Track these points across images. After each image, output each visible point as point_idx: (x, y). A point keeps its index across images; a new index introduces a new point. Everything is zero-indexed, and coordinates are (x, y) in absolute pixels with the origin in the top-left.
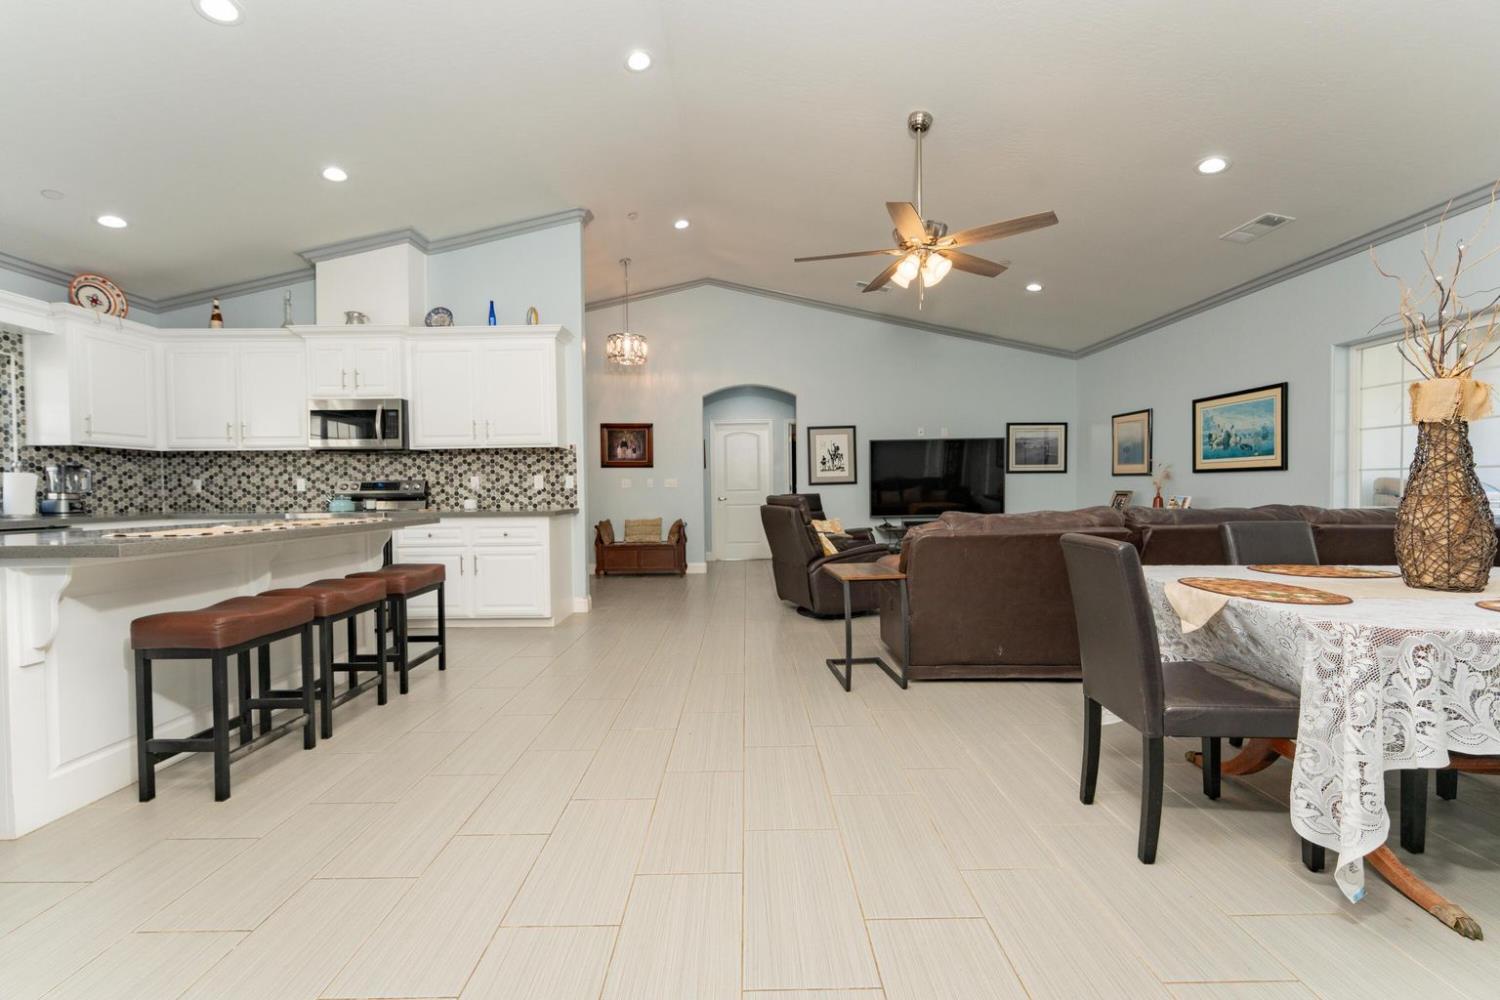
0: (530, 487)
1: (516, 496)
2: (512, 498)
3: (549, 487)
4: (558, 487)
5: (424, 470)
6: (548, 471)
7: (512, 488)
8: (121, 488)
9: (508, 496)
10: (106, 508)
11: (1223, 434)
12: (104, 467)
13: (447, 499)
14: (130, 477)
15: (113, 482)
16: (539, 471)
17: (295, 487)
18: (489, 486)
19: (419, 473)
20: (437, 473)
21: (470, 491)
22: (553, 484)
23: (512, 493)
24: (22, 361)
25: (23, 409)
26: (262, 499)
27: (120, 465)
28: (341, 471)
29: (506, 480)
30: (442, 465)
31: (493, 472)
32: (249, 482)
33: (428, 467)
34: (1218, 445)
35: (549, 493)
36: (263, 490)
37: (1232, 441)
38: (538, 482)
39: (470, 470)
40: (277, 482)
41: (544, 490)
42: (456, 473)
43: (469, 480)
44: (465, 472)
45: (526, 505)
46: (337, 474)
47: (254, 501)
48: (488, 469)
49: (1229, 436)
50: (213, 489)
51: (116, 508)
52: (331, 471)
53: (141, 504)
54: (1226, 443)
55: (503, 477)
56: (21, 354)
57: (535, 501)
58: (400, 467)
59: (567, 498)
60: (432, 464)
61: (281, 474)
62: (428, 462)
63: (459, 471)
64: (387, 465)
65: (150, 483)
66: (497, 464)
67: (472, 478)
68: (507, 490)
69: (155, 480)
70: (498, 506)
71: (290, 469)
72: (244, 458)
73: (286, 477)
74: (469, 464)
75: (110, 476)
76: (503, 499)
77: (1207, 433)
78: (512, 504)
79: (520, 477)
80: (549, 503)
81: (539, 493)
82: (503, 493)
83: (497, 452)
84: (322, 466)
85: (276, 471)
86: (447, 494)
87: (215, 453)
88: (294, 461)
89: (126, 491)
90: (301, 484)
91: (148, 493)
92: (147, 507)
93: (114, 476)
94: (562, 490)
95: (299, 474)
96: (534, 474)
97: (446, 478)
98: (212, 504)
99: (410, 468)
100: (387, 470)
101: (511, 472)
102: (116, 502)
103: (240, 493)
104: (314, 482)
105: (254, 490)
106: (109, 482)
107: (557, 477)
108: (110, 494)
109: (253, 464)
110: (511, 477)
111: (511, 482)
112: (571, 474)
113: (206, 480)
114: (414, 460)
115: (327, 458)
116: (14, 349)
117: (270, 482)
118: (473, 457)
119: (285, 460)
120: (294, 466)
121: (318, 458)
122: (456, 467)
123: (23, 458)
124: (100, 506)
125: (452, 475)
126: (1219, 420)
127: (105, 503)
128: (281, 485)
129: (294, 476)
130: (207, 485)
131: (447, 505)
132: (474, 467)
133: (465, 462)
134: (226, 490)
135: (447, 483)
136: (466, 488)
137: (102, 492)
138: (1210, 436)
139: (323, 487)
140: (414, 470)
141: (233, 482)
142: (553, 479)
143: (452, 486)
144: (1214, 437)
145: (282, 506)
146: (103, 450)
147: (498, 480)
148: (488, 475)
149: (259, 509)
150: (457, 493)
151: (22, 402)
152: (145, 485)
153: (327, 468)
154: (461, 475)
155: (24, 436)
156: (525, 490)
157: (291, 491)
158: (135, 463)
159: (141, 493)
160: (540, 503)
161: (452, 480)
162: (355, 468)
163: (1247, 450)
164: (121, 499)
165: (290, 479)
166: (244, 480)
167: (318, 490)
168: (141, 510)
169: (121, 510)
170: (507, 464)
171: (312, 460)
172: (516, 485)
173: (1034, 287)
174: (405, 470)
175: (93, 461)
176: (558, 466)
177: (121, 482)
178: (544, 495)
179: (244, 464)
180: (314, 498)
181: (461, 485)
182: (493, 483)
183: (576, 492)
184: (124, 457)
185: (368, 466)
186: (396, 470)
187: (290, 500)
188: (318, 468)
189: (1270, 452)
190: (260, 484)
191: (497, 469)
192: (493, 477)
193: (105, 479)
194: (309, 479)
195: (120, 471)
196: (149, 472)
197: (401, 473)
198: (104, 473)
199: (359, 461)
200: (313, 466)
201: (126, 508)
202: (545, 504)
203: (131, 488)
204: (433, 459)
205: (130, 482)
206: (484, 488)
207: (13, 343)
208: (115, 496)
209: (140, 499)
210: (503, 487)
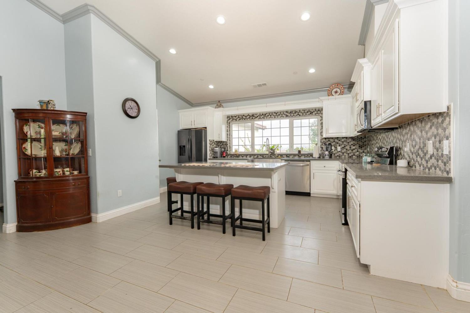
0: (427, 152)
1: (422, 159)
3: (436, 152)
6: (435, 136)
7: (420, 151)
8: (350, 149)
9: (419, 159)
10: (345, 156)
12: (345, 143)
14: (354, 146)
15: (348, 147)
16: (431, 137)
20: (400, 141)
21: (407, 154)
22: (438, 149)
23: (420, 156)
24: (322, 115)
25: (322, 128)
27: (350, 142)
29: (418, 146)
30: (401, 135)
39: (407, 138)
41: (433, 155)
48: (413, 137)
51: (348, 156)
53: (357, 155)
56: (322, 114)
57: (429, 165)
60: (398, 135)
65: (362, 147)
66: (416, 131)
67: (406, 144)
68: (418, 154)
69: (364, 146)
75: (347, 146)
76: (417, 161)
78: (420, 166)
79: (422, 143)
80: (435, 168)
81: (431, 158)
82: (417, 156)
89: (352, 150)
91: (360, 151)
92: (360, 156)
93: (348, 146)
96: (429, 140)
101: (420, 138)
102: (348, 154)
106: (346, 148)
108: (347, 151)
112: (447, 139)
116: (320, 113)
122: (404, 136)
123: (322, 141)
124: (343, 155)
127: (345, 154)
137: (345, 150)
146: (345, 137)
147: (415, 145)
148: (412, 142)
151: (322, 127)
152: (359, 148)
155: (322, 136)
156: (425, 154)
158: (356, 141)
159: (358, 151)
164: (350, 153)
168: (358, 157)
169: (350, 157)
172: (422, 149)
175: (341, 141)
177: (350, 147)
182: (414, 148)
184: (352, 139)
193: (345, 147)
195: (350, 144)
196: (361, 144)
198: (345, 145)
201: (352, 156)
203: (354, 149)
205: (354, 147)
206: (410, 151)
207: (320, 111)
208: (348, 152)
209: (357, 153)
210: (416, 151)
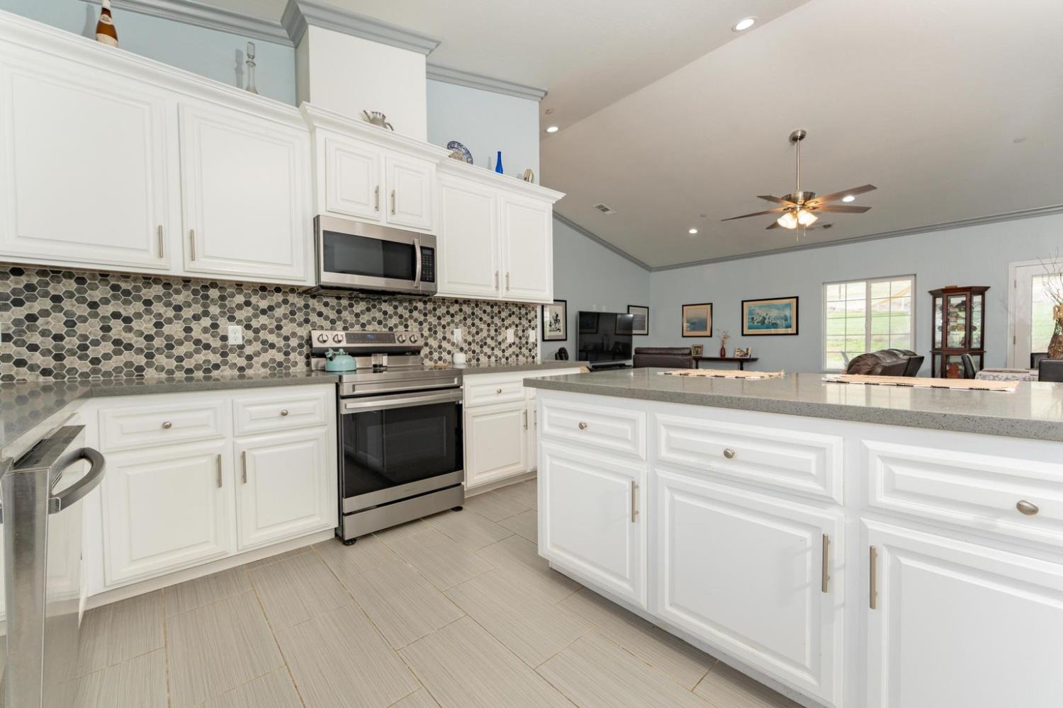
0: (503, 341)
1: (493, 349)
2: (488, 351)
3: (517, 341)
4: (524, 341)
5: (406, 320)
6: (517, 326)
7: (489, 341)
9: (486, 349)
11: (761, 318)
13: (431, 353)
16: (510, 325)
17: (224, 338)
18: (470, 339)
19: (401, 323)
20: (421, 324)
21: (453, 344)
22: (520, 338)
23: (489, 346)
26: (157, 356)
28: (300, 316)
29: (484, 334)
30: (425, 315)
31: (473, 325)
32: (129, 330)
33: (411, 317)
34: (757, 323)
35: (517, 346)
36: (159, 342)
37: (766, 321)
38: (510, 335)
39: (453, 321)
40: (188, 330)
41: (514, 344)
42: (439, 324)
43: (452, 333)
44: (449, 324)
45: (500, 358)
46: (293, 321)
47: (141, 360)
48: (469, 322)
49: (764, 318)
50: (36, 339)
52: (285, 316)
54: (763, 322)
55: (482, 330)
57: (507, 354)
58: (379, 316)
59: (530, 350)
60: (415, 314)
61: (196, 318)
62: (411, 311)
63: (443, 322)
64: (362, 312)
66: (477, 317)
67: (455, 330)
68: (485, 344)
70: (478, 360)
71: (214, 310)
72: (115, 288)
73: (206, 322)
74: (452, 316)
76: (482, 352)
77: (751, 317)
78: (489, 357)
79: (496, 330)
80: (517, 356)
81: (510, 346)
82: (481, 347)
83: (477, 303)
84: (271, 308)
85: (187, 313)
86: (431, 347)
87: (43, 271)
88: (222, 298)
90: (235, 334)
94: (527, 343)
95: (232, 319)
96: (507, 328)
97: (430, 330)
98: (32, 368)
99: (391, 317)
100: (364, 318)
101: (489, 325)
103: (107, 347)
104: (256, 331)
105: (140, 343)
107: (523, 331)
109: (138, 298)
110: (489, 330)
111: (489, 336)
112: (533, 329)
113: (17, 322)
114: (396, 307)
115: (279, 297)
117: (175, 330)
118: (456, 308)
119: (206, 297)
120: (223, 306)
121: (263, 298)
122: (439, 318)
125: (435, 326)
126: (758, 311)
128: (196, 333)
129: (222, 322)
130: (21, 332)
131: (431, 359)
132: (457, 318)
133: (448, 313)
134: (71, 342)
135: (431, 336)
136: (449, 341)
138: (753, 318)
139: (272, 338)
140: (395, 320)
141: (91, 328)
142: (520, 333)
143: (435, 339)
144: (755, 319)
145: (198, 367)
147: (477, 333)
148: (469, 327)
149: (150, 374)
150: (440, 347)
153: (279, 312)
154: (444, 327)
156: (500, 343)
157: (216, 343)
160: (511, 356)
161: (436, 332)
162: (320, 314)
163: (775, 325)
165: (215, 326)
166: (117, 328)
167: (264, 342)
170: (485, 317)
171: (254, 300)
172: (492, 338)
173: (693, 231)
174: (385, 319)
176: (524, 322)
178: (514, 349)
179: (115, 297)
180: (258, 354)
181: (444, 338)
182: (473, 336)
183: (536, 345)
185: (339, 312)
186: (374, 319)
187: (216, 359)
188: (264, 312)
189: (790, 327)
190: (153, 331)
191: (477, 321)
192: (474, 330)
194: (248, 327)
197: (380, 323)
199: (326, 304)
200: (256, 308)
202: (514, 357)
204: (416, 308)
206: (465, 341)
210: (482, 340)
